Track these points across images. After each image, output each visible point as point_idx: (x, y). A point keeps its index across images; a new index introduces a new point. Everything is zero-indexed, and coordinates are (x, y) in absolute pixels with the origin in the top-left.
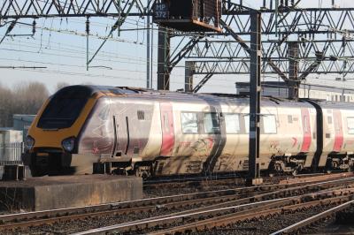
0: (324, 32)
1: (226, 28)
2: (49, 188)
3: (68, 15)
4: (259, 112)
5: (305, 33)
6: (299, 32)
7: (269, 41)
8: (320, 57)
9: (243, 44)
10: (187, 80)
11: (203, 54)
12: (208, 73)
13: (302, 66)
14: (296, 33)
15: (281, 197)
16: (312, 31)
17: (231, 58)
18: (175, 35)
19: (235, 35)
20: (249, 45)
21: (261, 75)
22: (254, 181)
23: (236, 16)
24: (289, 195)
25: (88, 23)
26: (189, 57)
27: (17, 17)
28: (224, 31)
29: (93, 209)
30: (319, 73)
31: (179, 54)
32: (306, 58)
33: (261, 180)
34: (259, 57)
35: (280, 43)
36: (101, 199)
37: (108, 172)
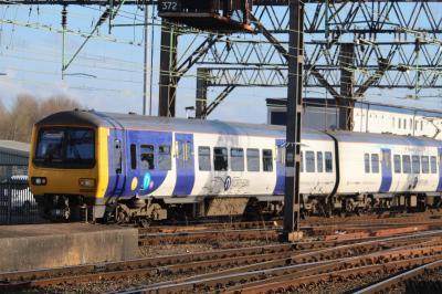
0: (390, 31)
1: (256, 25)
2: (9, 242)
3: (38, 2)
4: (299, 141)
5: (364, 32)
6: (355, 31)
7: (314, 43)
8: (384, 66)
10: (198, 94)
11: (222, 60)
12: (228, 85)
13: (359, 77)
14: (351, 31)
15: (328, 258)
16: (374, 30)
17: (261, 65)
18: (183, 33)
19: (267, 34)
20: (286, 47)
21: (303, 89)
22: (291, 236)
23: (269, 7)
24: (339, 256)
25: (64, 13)
26: (202, 63)
28: (253, 27)
29: (70, 271)
30: (382, 87)
31: (190, 59)
32: (364, 66)
33: (300, 234)
34: (300, 64)
35: (329, 46)
36: (81, 258)
37: (90, 219)
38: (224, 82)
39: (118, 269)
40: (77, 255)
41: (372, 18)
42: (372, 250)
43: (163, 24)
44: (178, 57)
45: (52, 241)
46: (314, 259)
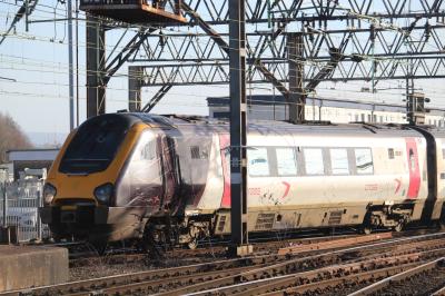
0: (341, 18)
1: (192, 15)
4: (244, 142)
5: (314, 19)
6: (303, 19)
7: (257, 33)
8: (336, 56)
9: (217, 39)
10: (131, 96)
11: (156, 56)
12: (164, 85)
13: (308, 70)
14: (298, 20)
15: (282, 273)
16: (324, 16)
17: (200, 60)
18: (111, 28)
19: (205, 26)
21: (247, 86)
22: (239, 250)
24: (294, 271)
26: (134, 60)
28: (188, 18)
30: (335, 80)
31: (119, 56)
32: (314, 58)
33: (251, 248)
34: (243, 58)
35: (274, 36)
36: (5, 284)
37: (14, 240)
38: (159, 81)
40: (1, 281)
41: (321, 5)
42: (330, 262)
43: (88, 18)
44: (107, 55)
46: (266, 274)
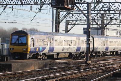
0: (113, 10)
1: (79, 9)
2: (16, 64)
3: (24, 4)
4: (90, 38)
5: (107, 10)
6: (105, 10)
7: (94, 13)
8: (111, 19)
9: (84, 15)
10: (66, 27)
11: (72, 18)
12: (73, 25)
13: (105, 22)
14: (103, 10)
15: (97, 67)
16: (109, 10)
17: (81, 19)
19: (82, 11)
20: (86, 15)
21: (91, 25)
22: (88, 62)
23: (82, 5)
24: (100, 67)
25: (31, 7)
26: (67, 19)
27: (7, 5)
28: (78, 10)
29: (32, 71)
30: (112, 24)
31: (63, 18)
32: (107, 19)
33: (91, 62)
34: (90, 19)
36: (35, 68)
37: (37, 58)
38: (72, 24)
39: (44, 71)
40: (34, 67)
41: (108, 7)
42: (108, 65)
43: (56, 9)
44: (60, 17)
45: (27, 64)
46: (93, 68)
